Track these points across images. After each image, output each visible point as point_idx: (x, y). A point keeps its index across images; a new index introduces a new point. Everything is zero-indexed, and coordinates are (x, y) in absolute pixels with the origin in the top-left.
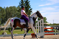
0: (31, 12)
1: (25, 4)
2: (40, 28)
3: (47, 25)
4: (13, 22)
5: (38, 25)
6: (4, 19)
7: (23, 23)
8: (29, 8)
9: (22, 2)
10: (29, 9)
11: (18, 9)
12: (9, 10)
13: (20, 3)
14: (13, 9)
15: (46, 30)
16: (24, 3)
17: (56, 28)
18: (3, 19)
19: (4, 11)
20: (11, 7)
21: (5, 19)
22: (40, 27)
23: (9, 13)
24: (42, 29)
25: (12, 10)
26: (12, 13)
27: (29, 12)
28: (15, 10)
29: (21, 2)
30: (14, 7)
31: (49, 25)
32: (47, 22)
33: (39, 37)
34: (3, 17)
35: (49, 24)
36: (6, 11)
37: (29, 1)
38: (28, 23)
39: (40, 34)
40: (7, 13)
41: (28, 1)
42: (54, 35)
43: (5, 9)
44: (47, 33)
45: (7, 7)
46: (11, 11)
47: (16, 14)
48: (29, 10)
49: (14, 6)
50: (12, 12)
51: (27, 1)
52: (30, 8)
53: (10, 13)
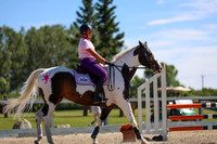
0: (121, 45)
1: (99, 17)
2: (152, 106)
3: (178, 94)
4: (49, 83)
5: (147, 92)
6: (23, 73)
7: (84, 87)
8: (112, 32)
9: (88, 9)
10: (114, 35)
11: (72, 36)
12: (39, 40)
13: (81, 12)
14: (54, 34)
15: (174, 113)
16: (96, 12)
17: (213, 105)
18: (18, 72)
19: (19, 43)
20: (46, 27)
21: (25, 71)
22: (152, 102)
23: (39, 49)
24: (161, 110)
25: (50, 40)
26: (51, 49)
27: (114, 47)
28: (60, 40)
29: (85, 11)
30: (58, 28)
31: (185, 95)
32: (177, 84)
33: (148, 139)
34: (18, 65)
35: (187, 89)
36: (29, 43)
37: (114, 8)
38: (105, 87)
39: (152, 127)
40: (30, 49)
41: (110, 6)
42: (204, 132)
43: (24, 34)
44: (180, 124)
45: (33, 29)
46: (46, 43)
47: (63, 52)
48: (114, 41)
49: (58, 26)
50: (49, 45)
51: (105, 7)
52: (118, 30)
53: (42, 51)
